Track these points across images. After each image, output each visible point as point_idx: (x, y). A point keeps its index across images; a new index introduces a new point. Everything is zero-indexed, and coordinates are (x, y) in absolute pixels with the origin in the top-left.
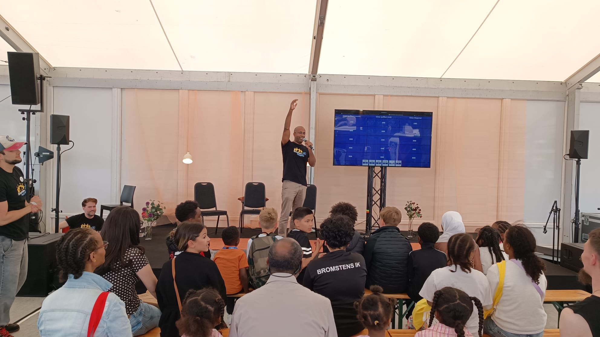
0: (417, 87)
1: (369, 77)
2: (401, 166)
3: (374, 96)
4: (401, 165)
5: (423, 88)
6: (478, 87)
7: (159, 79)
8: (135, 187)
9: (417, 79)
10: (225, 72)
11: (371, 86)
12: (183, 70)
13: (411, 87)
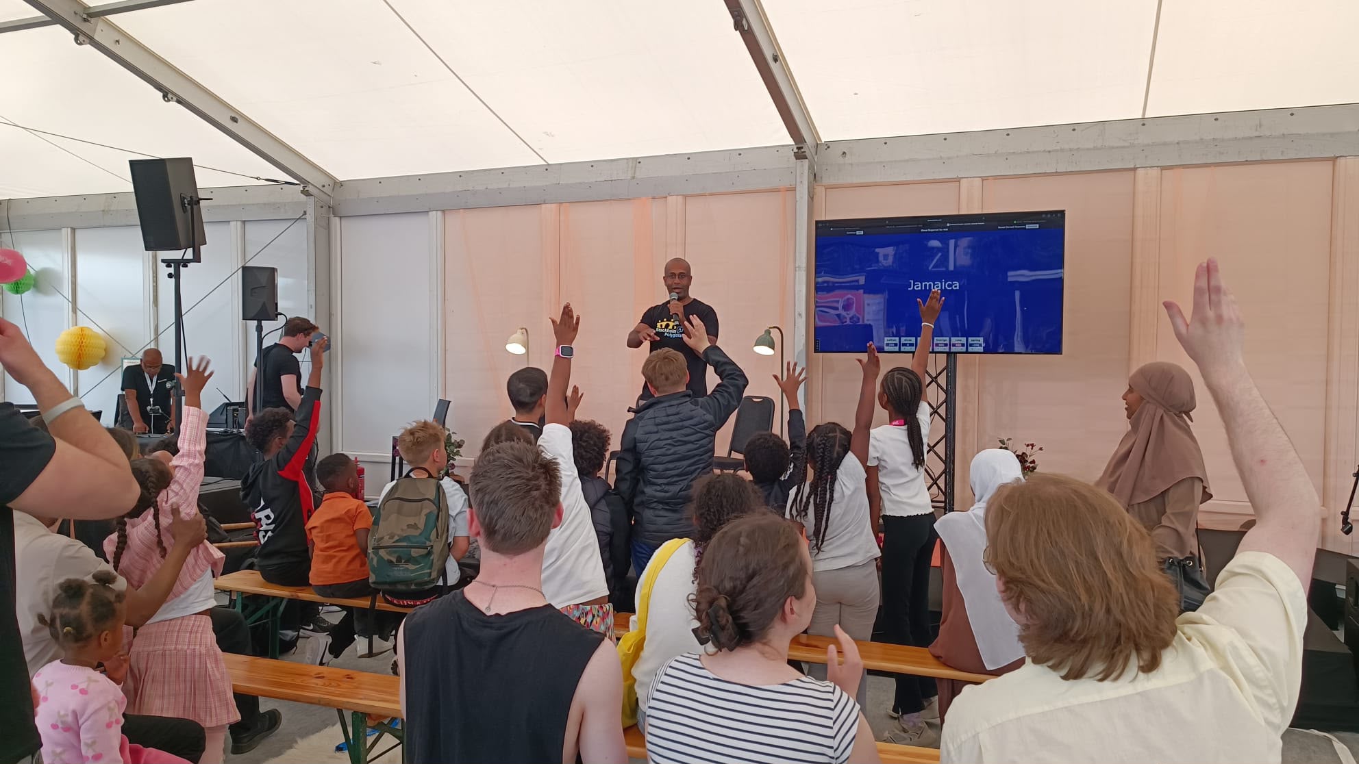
0: (1071, 150)
1: (945, 137)
2: (982, 351)
3: (958, 180)
4: (981, 349)
5: (1088, 149)
6: (1256, 130)
7: (506, 185)
8: (450, 402)
9: (1074, 127)
10: (627, 159)
11: (949, 158)
12: (550, 163)
13: (1053, 151)
